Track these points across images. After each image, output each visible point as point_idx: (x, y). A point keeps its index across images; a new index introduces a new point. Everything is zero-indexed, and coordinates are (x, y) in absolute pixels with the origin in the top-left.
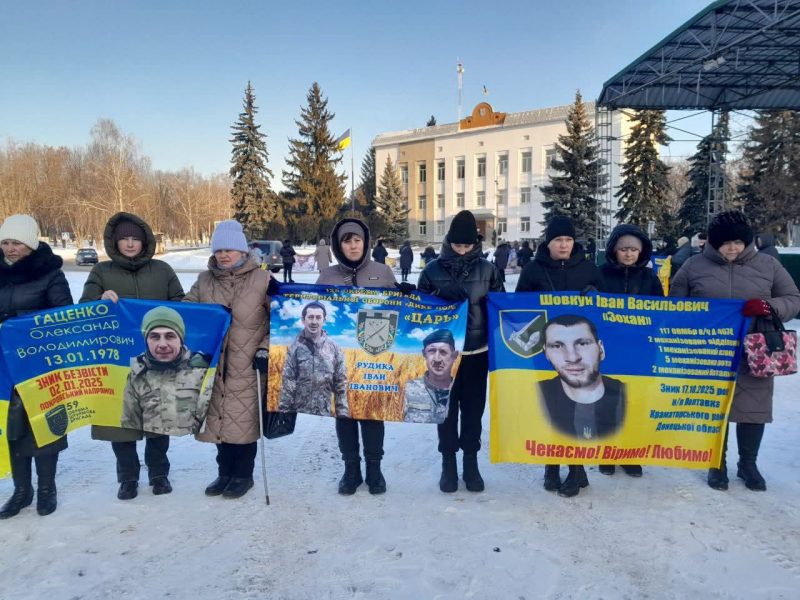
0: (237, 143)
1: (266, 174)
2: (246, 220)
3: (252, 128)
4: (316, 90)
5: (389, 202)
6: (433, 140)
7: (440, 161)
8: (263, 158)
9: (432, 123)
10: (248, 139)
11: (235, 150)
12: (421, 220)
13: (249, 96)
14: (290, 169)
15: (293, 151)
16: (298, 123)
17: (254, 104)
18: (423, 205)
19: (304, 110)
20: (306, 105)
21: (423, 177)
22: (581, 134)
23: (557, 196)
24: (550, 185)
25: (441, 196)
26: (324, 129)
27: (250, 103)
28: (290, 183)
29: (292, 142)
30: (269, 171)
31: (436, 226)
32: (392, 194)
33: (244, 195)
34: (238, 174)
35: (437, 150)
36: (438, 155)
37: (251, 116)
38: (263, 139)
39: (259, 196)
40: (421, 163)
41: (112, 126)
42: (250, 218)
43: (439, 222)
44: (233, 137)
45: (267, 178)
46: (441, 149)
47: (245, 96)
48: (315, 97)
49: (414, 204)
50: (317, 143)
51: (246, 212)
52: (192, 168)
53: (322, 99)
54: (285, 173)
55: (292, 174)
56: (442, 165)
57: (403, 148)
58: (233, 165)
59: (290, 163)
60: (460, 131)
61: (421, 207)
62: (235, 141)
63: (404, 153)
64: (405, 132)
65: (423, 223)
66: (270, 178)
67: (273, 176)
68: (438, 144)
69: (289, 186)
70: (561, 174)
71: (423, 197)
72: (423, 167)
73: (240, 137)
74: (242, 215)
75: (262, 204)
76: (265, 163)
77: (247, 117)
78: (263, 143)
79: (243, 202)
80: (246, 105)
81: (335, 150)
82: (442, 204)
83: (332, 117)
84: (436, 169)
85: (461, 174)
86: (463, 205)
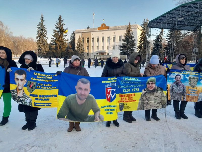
0: (39, 30)
1: (46, 38)
2: (41, 50)
3: (43, 26)
4: (60, 17)
5: (80, 47)
6: (91, 32)
7: (92, 38)
8: (46, 34)
9: (88, 28)
10: (42, 30)
11: (38, 32)
12: (88, 52)
13: (42, 17)
14: (53, 37)
15: (54, 33)
16: (56, 25)
17: (43, 20)
18: (88, 49)
19: (57, 22)
20: (58, 21)
21: (88, 41)
22: (130, 33)
23: (124, 48)
24: (122, 45)
25: (93, 47)
26: (62, 27)
27: (42, 19)
28: (53, 41)
29: (54, 30)
30: (47, 38)
31: (91, 54)
32: (81, 45)
33: (40, 44)
34: (38, 38)
35: (92, 35)
36: (92, 36)
37: (43, 23)
38: (46, 29)
39: (44, 44)
40: (87, 38)
41: (2, 23)
42: (42, 50)
43: (92, 53)
44: (37, 28)
45: (46, 39)
46: (93, 34)
47: (41, 17)
48: (60, 19)
49: (86, 48)
50: (61, 31)
51: (41, 48)
52: (23, 36)
53: (62, 20)
54: (52, 38)
55: (53, 39)
56: (93, 39)
57: (83, 34)
58: (37, 36)
59: (53, 36)
60: (98, 30)
61: (87, 49)
62: (38, 29)
63: (83, 35)
64: (83, 29)
65: (88, 53)
66: (47, 40)
67: (48, 39)
68: (92, 33)
69: (52, 42)
70: (124, 43)
71: (88, 47)
72: (88, 39)
73: (40, 28)
74: (40, 49)
75: (45, 46)
76: (46, 35)
77: (41, 23)
78: (46, 30)
79: (40, 46)
80: (41, 20)
81: (65, 33)
82: (93, 49)
83: (65, 24)
84: (91, 39)
85: (98, 41)
86: (98, 49)
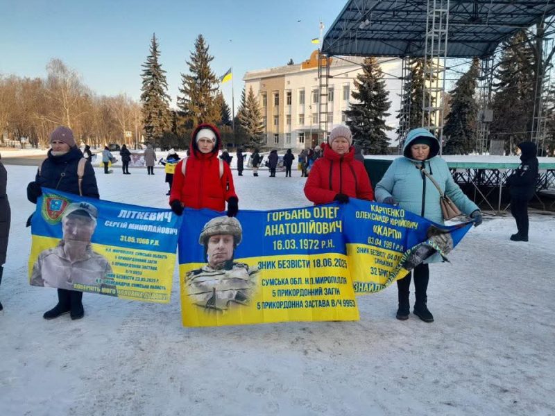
0: (146, 77)
1: (166, 98)
2: (152, 130)
3: (157, 67)
4: (201, 40)
5: (251, 120)
6: (284, 76)
7: (288, 91)
8: (163, 88)
9: (291, 63)
10: (154, 74)
11: (144, 81)
12: (276, 133)
13: (154, 44)
14: (182, 95)
15: (185, 82)
16: (188, 63)
17: (157, 50)
18: (277, 123)
19: (193, 54)
20: (194, 50)
21: (277, 103)
22: (373, 74)
24: (350, 109)
25: (289, 116)
26: (206, 68)
27: (155, 49)
28: (183, 105)
29: (184, 76)
30: (169, 97)
31: (285, 137)
32: (253, 114)
33: (151, 113)
34: (147, 98)
35: (286, 83)
36: (287, 87)
37: (156, 58)
38: (164, 74)
39: (160, 114)
40: (276, 92)
41: (61, 63)
42: (154, 130)
43: (287, 134)
44: (144, 73)
45: (167, 101)
46: (289, 82)
47: (151, 44)
48: (200, 44)
49: (271, 120)
50: (201, 78)
51: (151, 125)
52: (125, 94)
53: (205, 47)
54: (179, 98)
55: (183, 99)
56: (289, 94)
57: (264, 81)
58: (143, 92)
59: (182, 91)
60: (302, 70)
61: (275, 124)
62: (144, 75)
63: (264, 85)
64: (265, 70)
65: (277, 135)
66: (169, 102)
67: (171, 100)
68: (287, 79)
69: (181, 107)
70: (357, 102)
71: (277, 117)
72: (277, 95)
73: (148, 73)
74: (149, 127)
75: (162, 120)
76: (165, 91)
77: (153, 58)
78: (164, 77)
79: (150, 117)
80: (152, 50)
81: (214, 82)
82: (289, 121)
83: (212, 59)
84: (286, 96)
85: (302, 100)
86: (303, 123)
